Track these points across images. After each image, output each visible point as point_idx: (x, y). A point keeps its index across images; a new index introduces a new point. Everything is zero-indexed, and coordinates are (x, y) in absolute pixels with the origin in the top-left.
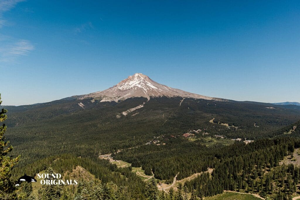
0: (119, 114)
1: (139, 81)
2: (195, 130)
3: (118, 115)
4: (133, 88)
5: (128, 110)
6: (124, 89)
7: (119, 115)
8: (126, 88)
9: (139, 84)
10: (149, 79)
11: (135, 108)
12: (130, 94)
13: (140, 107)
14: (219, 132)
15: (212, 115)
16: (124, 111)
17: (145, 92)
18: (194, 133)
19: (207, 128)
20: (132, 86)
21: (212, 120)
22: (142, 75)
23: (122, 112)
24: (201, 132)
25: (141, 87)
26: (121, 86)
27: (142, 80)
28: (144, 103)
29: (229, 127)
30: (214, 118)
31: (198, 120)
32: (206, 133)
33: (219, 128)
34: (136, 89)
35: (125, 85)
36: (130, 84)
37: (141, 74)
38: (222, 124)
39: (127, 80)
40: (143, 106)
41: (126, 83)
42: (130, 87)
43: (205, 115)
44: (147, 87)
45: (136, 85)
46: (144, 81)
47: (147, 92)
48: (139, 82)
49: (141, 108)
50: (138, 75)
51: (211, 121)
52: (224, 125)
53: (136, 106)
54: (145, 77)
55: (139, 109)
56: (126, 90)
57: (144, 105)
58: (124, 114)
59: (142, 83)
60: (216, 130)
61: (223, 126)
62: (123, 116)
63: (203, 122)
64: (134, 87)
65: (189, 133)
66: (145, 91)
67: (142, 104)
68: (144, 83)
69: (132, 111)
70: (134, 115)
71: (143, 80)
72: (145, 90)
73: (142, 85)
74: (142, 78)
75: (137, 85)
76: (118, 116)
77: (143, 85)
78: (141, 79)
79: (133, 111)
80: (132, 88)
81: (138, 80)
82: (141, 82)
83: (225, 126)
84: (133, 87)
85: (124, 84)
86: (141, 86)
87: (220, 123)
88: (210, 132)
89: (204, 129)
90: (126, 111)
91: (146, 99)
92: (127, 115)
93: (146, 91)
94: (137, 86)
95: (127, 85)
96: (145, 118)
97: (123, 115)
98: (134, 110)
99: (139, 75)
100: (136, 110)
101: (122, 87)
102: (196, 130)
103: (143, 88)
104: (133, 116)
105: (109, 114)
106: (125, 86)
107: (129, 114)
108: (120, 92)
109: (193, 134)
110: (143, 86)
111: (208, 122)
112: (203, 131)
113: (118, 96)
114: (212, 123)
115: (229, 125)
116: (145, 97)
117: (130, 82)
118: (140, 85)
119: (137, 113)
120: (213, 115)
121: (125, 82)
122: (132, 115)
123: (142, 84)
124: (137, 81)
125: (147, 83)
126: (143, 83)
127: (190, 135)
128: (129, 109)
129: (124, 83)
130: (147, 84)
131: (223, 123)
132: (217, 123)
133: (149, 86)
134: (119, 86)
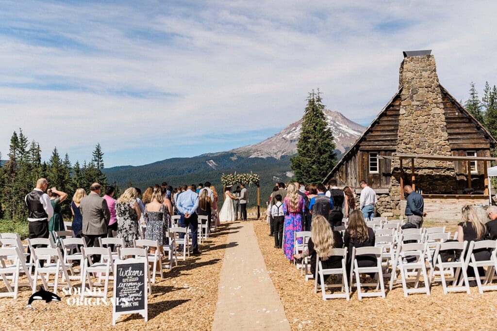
6: (294, 138)
10: (345, 118)
16: (290, 171)
26: (288, 134)
35: (296, 132)
41: (298, 128)
44: (340, 132)
46: (334, 122)
47: (339, 141)
54: (335, 115)
66: (336, 140)
68: (334, 126)
71: (331, 121)
72: (336, 137)
74: (329, 117)
85: (295, 130)
93: (338, 139)
95: (300, 131)
101: (290, 134)
106: (296, 133)
108: (286, 142)
113: (282, 150)
125: (339, 126)
129: (294, 128)
130: (340, 128)
133: (344, 131)
134: (285, 134)
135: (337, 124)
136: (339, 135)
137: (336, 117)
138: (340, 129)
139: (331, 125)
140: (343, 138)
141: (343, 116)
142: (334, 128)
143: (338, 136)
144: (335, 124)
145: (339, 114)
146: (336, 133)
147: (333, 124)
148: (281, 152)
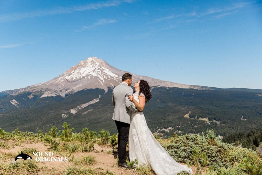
0: (66, 112)
1: (93, 67)
2: (164, 128)
3: (64, 114)
4: (86, 78)
5: (78, 107)
6: (74, 79)
7: (66, 114)
8: (76, 78)
9: (94, 71)
10: (107, 64)
11: (87, 103)
12: (81, 85)
13: (95, 101)
14: (195, 129)
15: (188, 108)
16: (73, 109)
18: (163, 132)
19: (180, 124)
20: (84, 75)
21: (188, 114)
22: (97, 60)
23: (70, 110)
24: (172, 130)
25: (96, 75)
26: (69, 75)
27: (97, 66)
28: (100, 96)
29: (209, 122)
30: (190, 112)
31: (169, 115)
32: (178, 131)
33: (196, 124)
34: (89, 78)
35: (75, 74)
36: (81, 72)
37: (96, 58)
38: (200, 119)
39: (78, 66)
40: (98, 101)
41: (76, 71)
42: (81, 77)
43: (179, 108)
44: (104, 75)
45: (89, 73)
46: (101, 67)
47: (104, 82)
48: (93, 69)
49: (96, 103)
50: (92, 59)
51: (187, 116)
52: (203, 119)
53: (89, 101)
54: (101, 62)
55: (93, 104)
56: (76, 80)
57: (100, 99)
58: (73, 111)
59: (97, 70)
60: (192, 127)
61: (201, 121)
62: (70, 114)
63: (176, 117)
65: (157, 133)
66: (102, 81)
67: (97, 98)
68: (100, 70)
69: (83, 108)
70: (86, 113)
71: (99, 66)
72: (102, 78)
73: (97, 73)
74: (97, 63)
75: (91, 73)
76: (64, 116)
77: (98, 73)
78: (96, 65)
79: (85, 108)
80: (84, 77)
82: (95, 69)
83: (205, 121)
84: (86, 76)
85: (74, 72)
86: (96, 74)
87: (198, 118)
88: (184, 130)
89: (176, 127)
90: (76, 109)
91: (103, 90)
92: (76, 114)
93: (103, 80)
94: (90, 75)
95: (78, 73)
96: (100, 116)
97: (72, 114)
98: (87, 106)
100: (89, 106)
101: (71, 76)
102: (166, 129)
103: (99, 76)
104: (84, 115)
105: (51, 114)
106: (75, 75)
107: (80, 112)
108: (68, 82)
109: (162, 134)
110: (99, 74)
111: (183, 117)
112: (175, 129)
113: (66, 89)
114: (187, 118)
115: (209, 120)
116: (102, 88)
117: (81, 70)
118: (95, 73)
119: (90, 109)
120: (190, 107)
121: (75, 70)
122: (83, 112)
123: (98, 72)
124: (90, 67)
125: (103, 70)
126: (99, 70)
127: (158, 135)
128: (79, 105)
129: (73, 71)
130: (104, 71)
131: (201, 117)
132: (194, 118)
133: (107, 74)
134: (67, 76)
135: (102, 68)
136: (104, 77)
137: (101, 63)
138: (105, 73)
139: (99, 69)
141: (106, 63)
142: (100, 71)
143: (103, 78)
144: (101, 68)
145: (104, 61)
146: (102, 75)
147: (100, 69)
148: (65, 90)
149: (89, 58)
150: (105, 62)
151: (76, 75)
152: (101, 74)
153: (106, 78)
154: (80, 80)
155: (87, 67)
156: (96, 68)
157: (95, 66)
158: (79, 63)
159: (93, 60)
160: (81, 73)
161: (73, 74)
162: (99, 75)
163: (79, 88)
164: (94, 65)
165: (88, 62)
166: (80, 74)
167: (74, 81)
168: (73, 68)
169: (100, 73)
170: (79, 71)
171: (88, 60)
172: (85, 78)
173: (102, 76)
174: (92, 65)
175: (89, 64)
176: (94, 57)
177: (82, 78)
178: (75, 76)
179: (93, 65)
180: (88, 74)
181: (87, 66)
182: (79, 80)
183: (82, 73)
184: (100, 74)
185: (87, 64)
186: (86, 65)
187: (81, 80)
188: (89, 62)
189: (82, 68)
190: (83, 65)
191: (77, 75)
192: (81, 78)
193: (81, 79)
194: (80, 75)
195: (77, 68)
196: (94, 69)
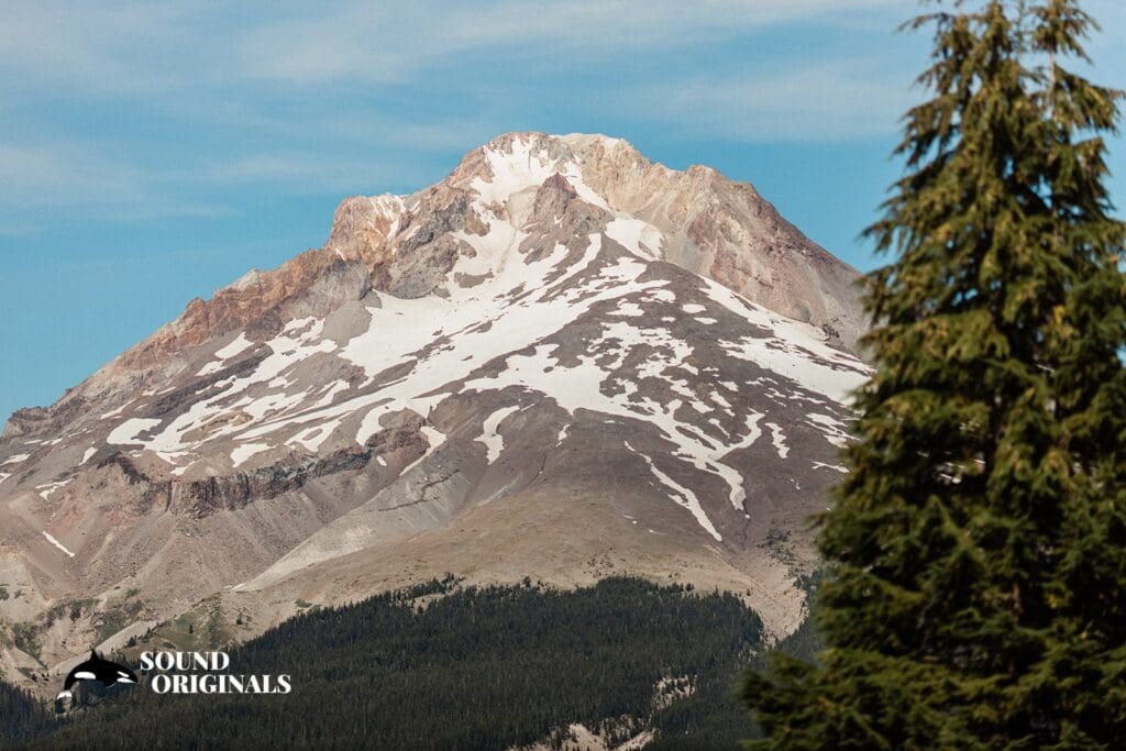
1: (557, 284)
4: (435, 438)
6: (240, 456)
8: (276, 437)
9: (569, 345)
10: (798, 241)
17: (693, 505)
20: (407, 397)
22: (634, 175)
25: (617, 406)
26: (167, 408)
27: (628, 270)
34: (495, 447)
35: (258, 390)
36: (370, 352)
37: (610, 143)
39: (317, 269)
41: (278, 344)
42: (355, 421)
44: (744, 401)
45: (497, 366)
46: (686, 284)
47: (737, 496)
48: (564, 312)
50: (541, 173)
54: (693, 209)
56: (283, 478)
59: (629, 336)
64: (464, 405)
66: (707, 485)
68: (685, 328)
71: (654, 270)
72: (701, 453)
73: (629, 371)
74: (624, 230)
75: (529, 373)
77: (652, 369)
78: (611, 252)
80: (404, 435)
81: (547, 265)
82: (601, 312)
84: (433, 419)
85: (245, 365)
86: (609, 389)
93: (732, 477)
94: (515, 394)
95: (308, 377)
99: (573, 174)
101: (198, 413)
103: (663, 419)
106: (257, 408)
108: (148, 498)
110: (656, 389)
113: (104, 599)
117: (361, 326)
118: (589, 372)
121: (266, 323)
123: (640, 353)
124: (517, 294)
126: (661, 336)
129: (239, 345)
130: (754, 351)
133: (787, 384)
134: (127, 415)
135: (713, 308)
136: (736, 428)
137: (700, 231)
138: (751, 369)
139: (652, 316)
140: (786, 468)
141: (779, 223)
142: (682, 350)
143: (722, 450)
144: (691, 308)
145: (741, 202)
146: (701, 407)
147: (673, 309)
148: (84, 623)
149: (494, 157)
150: (763, 207)
151: (281, 401)
152: (700, 383)
153: (783, 452)
154: (333, 480)
155: (468, 281)
156: (606, 294)
157: (594, 269)
158: (342, 232)
159: (558, 182)
160: (355, 375)
161: (240, 384)
162: (648, 403)
163: (313, 575)
164: (570, 260)
165: (487, 218)
166: (343, 385)
167: (245, 490)
168: (231, 297)
169: (677, 373)
170: (328, 346)
171: (488, 175)
172: (422, 444)
173: (701, 420)
174: (536, 255)
175: (504, 235)
176: (572, 139)
177: (375, 440)
178: (271, 414)
179: (561, 252)
180: (481, 384)
181: (463, 265)
182: (324, 467)
183: (371, 373)
184: (679, 386)
185: (474, 240)
186: (450, 257)
187: (361, 481)
188: (498, 212)
189: (385, 297)
190: (407, 248)
191: (299, 397)
192: (362, 438)
193: (361, 458)
194: (341, 398)
195: (303, 293)
196: (583, 307)
